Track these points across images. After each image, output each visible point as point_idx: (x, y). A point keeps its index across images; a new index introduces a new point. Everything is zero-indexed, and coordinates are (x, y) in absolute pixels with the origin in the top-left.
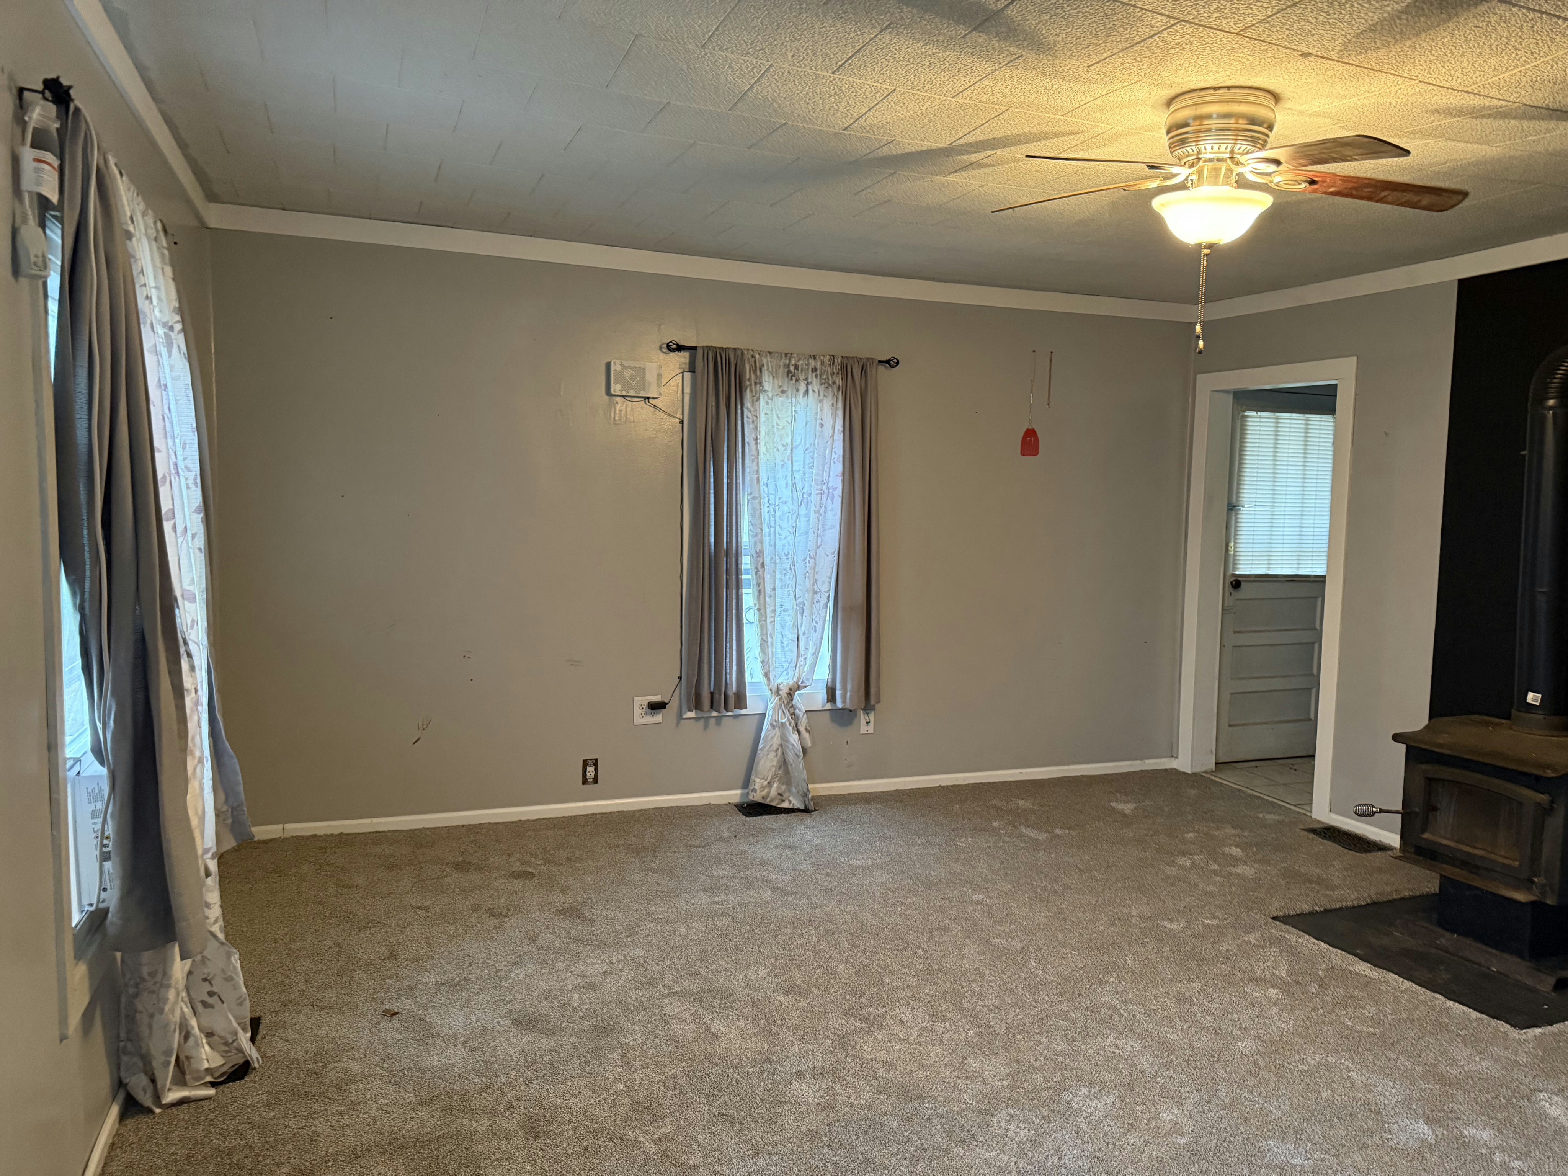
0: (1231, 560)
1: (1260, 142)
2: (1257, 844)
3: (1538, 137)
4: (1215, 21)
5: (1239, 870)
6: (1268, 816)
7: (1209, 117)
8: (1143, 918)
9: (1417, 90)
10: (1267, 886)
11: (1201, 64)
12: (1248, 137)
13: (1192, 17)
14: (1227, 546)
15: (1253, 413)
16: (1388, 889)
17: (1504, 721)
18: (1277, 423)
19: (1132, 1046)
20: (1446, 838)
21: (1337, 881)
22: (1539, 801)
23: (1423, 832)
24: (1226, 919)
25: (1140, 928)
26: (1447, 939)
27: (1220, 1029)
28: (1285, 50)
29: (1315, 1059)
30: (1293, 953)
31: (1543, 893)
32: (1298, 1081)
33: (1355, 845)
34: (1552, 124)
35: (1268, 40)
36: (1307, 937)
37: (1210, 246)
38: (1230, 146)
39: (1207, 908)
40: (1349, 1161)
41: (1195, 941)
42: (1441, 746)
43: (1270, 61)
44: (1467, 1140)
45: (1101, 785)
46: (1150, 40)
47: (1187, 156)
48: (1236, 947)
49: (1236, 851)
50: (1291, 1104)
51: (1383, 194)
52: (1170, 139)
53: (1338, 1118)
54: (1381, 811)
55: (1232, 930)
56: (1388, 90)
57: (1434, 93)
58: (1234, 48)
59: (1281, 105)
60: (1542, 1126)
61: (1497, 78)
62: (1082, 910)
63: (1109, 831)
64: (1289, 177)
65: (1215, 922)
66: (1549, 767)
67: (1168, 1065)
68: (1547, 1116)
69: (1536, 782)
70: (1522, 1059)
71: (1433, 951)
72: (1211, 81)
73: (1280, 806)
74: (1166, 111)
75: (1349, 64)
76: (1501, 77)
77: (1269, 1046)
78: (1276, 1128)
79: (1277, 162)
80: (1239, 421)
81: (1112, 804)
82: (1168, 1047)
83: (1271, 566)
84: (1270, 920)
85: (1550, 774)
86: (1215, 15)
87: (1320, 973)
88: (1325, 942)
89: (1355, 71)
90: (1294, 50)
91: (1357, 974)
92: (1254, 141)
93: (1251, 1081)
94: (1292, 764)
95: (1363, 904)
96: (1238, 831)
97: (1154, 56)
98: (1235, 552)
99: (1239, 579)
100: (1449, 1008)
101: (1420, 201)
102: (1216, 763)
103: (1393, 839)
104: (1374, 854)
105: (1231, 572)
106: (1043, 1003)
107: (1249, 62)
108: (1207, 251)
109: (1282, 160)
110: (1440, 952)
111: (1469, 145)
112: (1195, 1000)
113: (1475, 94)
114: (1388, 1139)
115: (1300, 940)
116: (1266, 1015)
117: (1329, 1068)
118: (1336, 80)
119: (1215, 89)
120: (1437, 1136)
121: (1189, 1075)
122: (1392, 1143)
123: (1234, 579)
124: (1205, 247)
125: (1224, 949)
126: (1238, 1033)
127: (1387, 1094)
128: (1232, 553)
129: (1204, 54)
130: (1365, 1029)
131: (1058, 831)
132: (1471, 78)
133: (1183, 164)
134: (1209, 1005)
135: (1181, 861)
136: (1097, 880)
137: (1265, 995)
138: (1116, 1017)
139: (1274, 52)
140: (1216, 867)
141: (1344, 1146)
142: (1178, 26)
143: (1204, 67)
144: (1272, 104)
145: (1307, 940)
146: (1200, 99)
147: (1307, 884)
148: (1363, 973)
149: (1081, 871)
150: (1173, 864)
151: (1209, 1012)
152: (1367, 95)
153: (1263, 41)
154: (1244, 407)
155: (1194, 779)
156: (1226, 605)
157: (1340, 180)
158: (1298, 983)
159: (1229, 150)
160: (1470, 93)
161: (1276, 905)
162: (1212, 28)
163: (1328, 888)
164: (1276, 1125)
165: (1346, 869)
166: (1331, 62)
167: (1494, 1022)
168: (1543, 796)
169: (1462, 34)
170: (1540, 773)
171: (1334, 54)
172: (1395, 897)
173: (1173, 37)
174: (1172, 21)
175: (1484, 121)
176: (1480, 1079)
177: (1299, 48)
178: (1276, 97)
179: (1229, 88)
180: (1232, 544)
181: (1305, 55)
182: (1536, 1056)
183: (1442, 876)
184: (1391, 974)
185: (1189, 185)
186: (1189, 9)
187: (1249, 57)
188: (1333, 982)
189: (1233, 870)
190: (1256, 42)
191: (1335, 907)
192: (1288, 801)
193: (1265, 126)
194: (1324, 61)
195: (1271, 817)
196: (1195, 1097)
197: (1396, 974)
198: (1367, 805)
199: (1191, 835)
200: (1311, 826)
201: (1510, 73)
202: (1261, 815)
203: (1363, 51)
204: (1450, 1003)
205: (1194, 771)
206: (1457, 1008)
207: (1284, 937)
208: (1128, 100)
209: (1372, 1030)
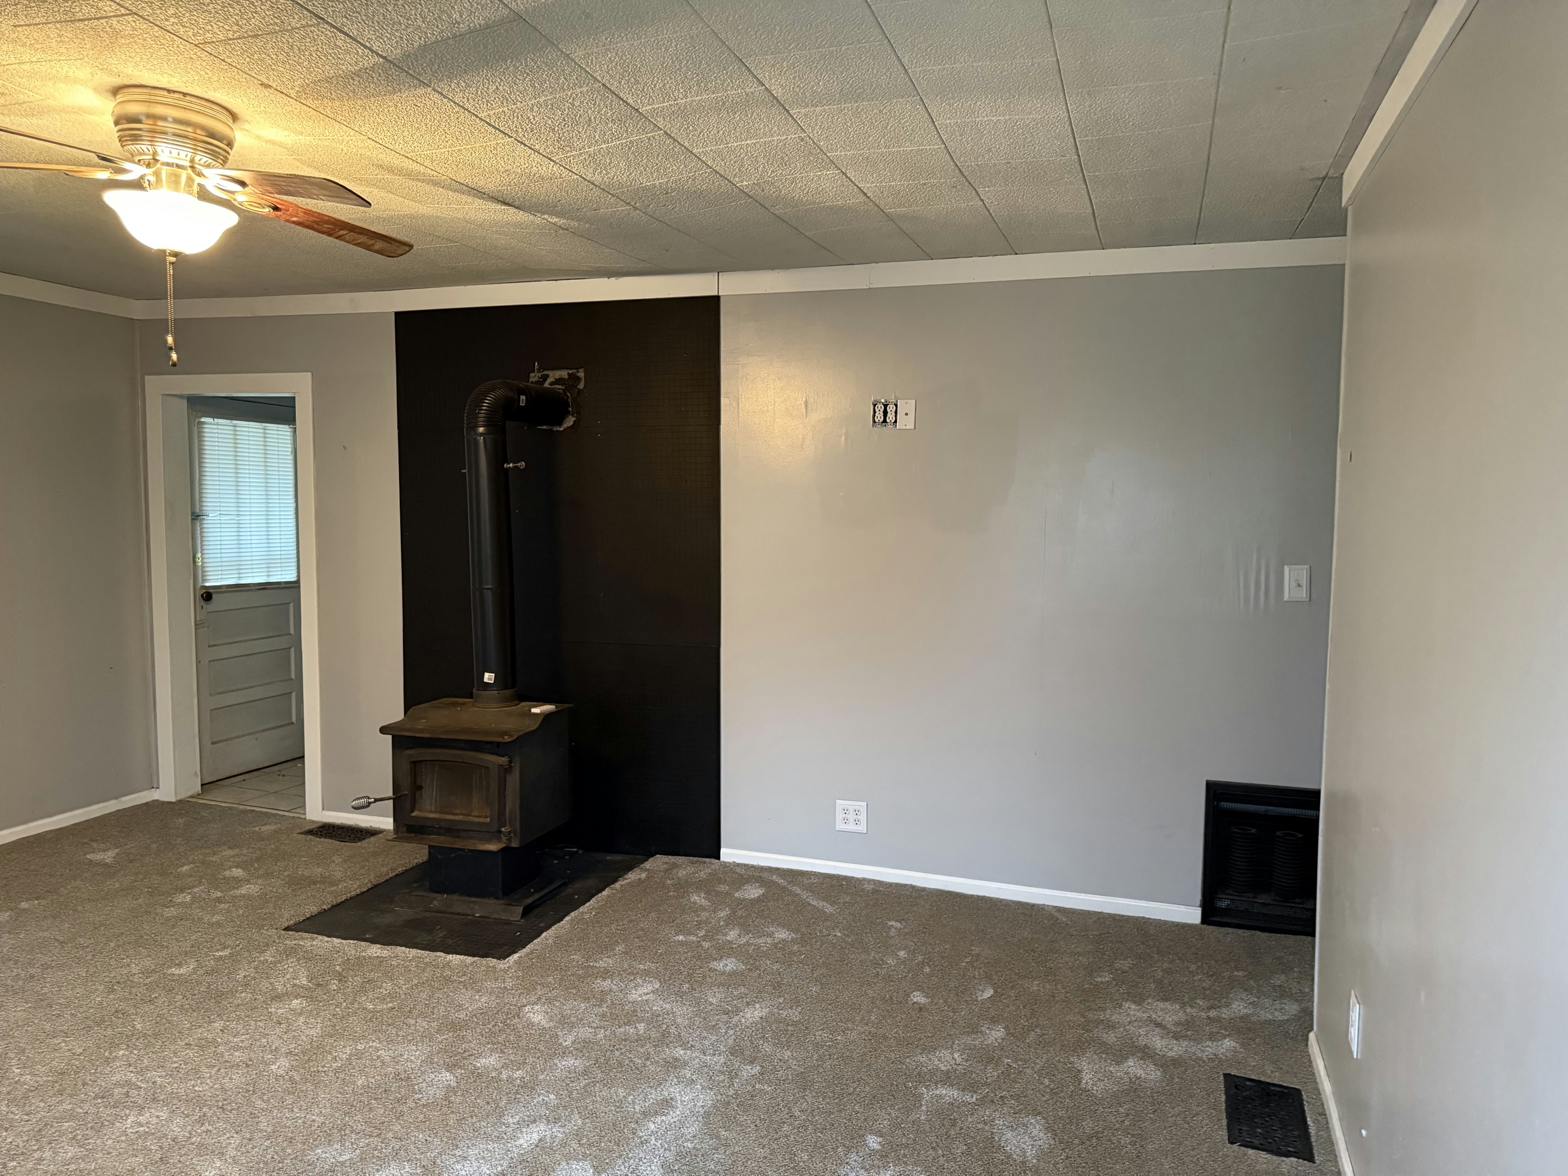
0: (200, 572)
1: (221, 157)
2: (258, 859)
3: (459, 206)
4: (172, 25)
5: (243, 891)
6: (264, 828)
7: (164, 119)
8: (146, 973)
9: (366, 145)
10: (274, 899)
11: (156, 63)
12: (209, 150)
13: (147, 13)
14: (194, 557)
15: (210, 420)
16: (384, 869)
17: (467, 700)
18: (236, 431)
19: (158, 1117)
20: (431, 812)
21: (339, 875)
22: (500, 763)
23: (412, 811)
24: (238, 945)
25: (145, 985)
26: (438, 901)
27: (250, 1060)
28: (245, 76)
29: (346, 1053)
30: (309, 957)
31: (509, 840)
32: (334, 1079)
33: (349, 836)
34: (470, 199)
35: (229, 61)
36: (320, 937)
37: (176, 254)
38: (190, 154)
39: (216, 939)
40: (390, 1135)
41: (209, 979)
42: (421, 731)
43: (229, 81)
44: (480, 1071)
45: (71, 837)
46: (96, 22)
47: (141, 154)
48: (254, 971)
49: (238, 872)
50: (332, 1105)
51: (342, 232)
52: (119, 131)
53: (375, 1099)
54: (376, 800)
55: (246, 954)
56: (341, 138)
57: (380, 151)
58: (191, 58)
59: (238, 123)
60: (530, 1034)
61: (431, 152)
62: (70, 987)
63: (90, 888)
64: (253, 199)
65: (226, 952)
66: (504, 733)
67: (201, 1121)
68: (533, 1024)
69: (496, 748)
70: (509, 984)
71: (428, 914)
72: (164, 81)
73: (275, 815)
74: (112, 98)
75: (307, 106)
76: (434, 152)
77: (302, 1056)
78: (321, 1134)
79: (243, 184)
80: (196, 427)
81: (88, 856)
82: (197, 1101)
83: (241, 576)
84: (283, 932)
85: (507, 739)
86: (172, 20)
87: (338, 968)
88: (337, 937)
89: (311, 113)
90: (255, 78)
91: (370, 958)
92: (214, 155)
93: (289, 1100)
94: (280, 771)
95: (365, 890)
96: (236, 851)
97: (99, 39)
98: (203, 563)
99: (211, 591)
100: (450, 961)
101: (373, 245)
102: (202, 785)
103: (386, 823)
104: (367, 840)
105: (200, 584)
106: (38, 1112)
107: (207, 76)
108: (173, 259)
109: (247, 181)
110: (434, 914)
111: (406, 201)
112: (219, 1040)
113: (413, 160)
114: (419, 1100)
115: (314, 943)
116: (294, 1028)
117: (359, 1055)
118: (294, 116)
119: (169, 91)
120: (457, 1077)
121: (226, 1121)
122: (423, 1102)
123: (204, 591)
124: (170, 255)
125: (241, 976)
126: (270, 1056)
127: (413, 1058)
128: (200, 564)
129: (159, 54)
130: (385, 1006)
131: (24, 905)
132: (411, 146)
133: (136, 161)
134: (235, 1040)
135: (180, 898)
136: (84, 948)
137: (290, 1008)
138: (133, 1093)
139: (234, 74)
140: (219, 894)
141: (383, 1123)
142: (130, 18)
143: (158, 67)
144: (230, 122)
145: (321, 941)
146: (152, 97)
147: (313, 887)
148: (375, 955)
149: (61, 943)
150: (171, 904)
151: (237, 1048)
152: (321, 137)
153: (223, 60)
154: (199, 414)
155: (180, 807)
156: (198, 620)
157: (302, 212)
158: (319, 985)
159: (188, 158)
160: (408, 158)
161: (286, 915)
162: (168, 31)
163: (332, 884)
164: (321, 1132)
165: (345, 861)
166: (289, 99)
167: (484, 961)
168: (503, 759)
169: (404, 108)
170: (499, 740)
171: (293, 93)
172: (391, 876)
173: (123, 27)
174: (123, 11)
175: (419, 184)
176: (482, 1014)
177: (259, 78)
178: (234, 117)
179: (185, 94)
180: (199, 555)
181: (267, 86)
182: (518, 977)
183: (430, 847)
184: (399, 948)
185: (146, 185)
186: (143, 5)
187: (208, 71)
188: (351, 972)
189: (238, 892)
190: (215, 59)
191: (341, 901)
192: (281, 809)
193: (225, 142)
194: (283, 96)
195: (268, 828)
196: (236, 1140)
197: (401, 946)
198: (363, 798)
199: (186, 868)
200: (307, 828)
201: (441, 150)
202: (257, 829)
203: (320, 98)
204: (450, 957)
205: (179, 798)
206: (456, 959)
207: (299, 945)
208: (64, 75)
209: (391, 1005)
